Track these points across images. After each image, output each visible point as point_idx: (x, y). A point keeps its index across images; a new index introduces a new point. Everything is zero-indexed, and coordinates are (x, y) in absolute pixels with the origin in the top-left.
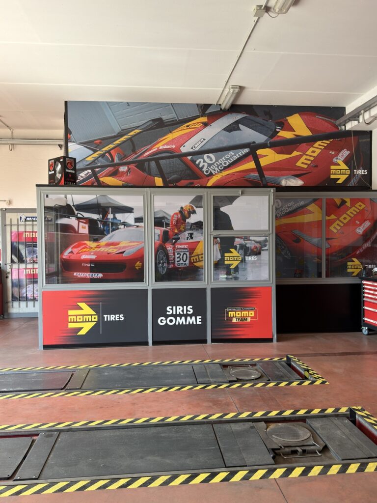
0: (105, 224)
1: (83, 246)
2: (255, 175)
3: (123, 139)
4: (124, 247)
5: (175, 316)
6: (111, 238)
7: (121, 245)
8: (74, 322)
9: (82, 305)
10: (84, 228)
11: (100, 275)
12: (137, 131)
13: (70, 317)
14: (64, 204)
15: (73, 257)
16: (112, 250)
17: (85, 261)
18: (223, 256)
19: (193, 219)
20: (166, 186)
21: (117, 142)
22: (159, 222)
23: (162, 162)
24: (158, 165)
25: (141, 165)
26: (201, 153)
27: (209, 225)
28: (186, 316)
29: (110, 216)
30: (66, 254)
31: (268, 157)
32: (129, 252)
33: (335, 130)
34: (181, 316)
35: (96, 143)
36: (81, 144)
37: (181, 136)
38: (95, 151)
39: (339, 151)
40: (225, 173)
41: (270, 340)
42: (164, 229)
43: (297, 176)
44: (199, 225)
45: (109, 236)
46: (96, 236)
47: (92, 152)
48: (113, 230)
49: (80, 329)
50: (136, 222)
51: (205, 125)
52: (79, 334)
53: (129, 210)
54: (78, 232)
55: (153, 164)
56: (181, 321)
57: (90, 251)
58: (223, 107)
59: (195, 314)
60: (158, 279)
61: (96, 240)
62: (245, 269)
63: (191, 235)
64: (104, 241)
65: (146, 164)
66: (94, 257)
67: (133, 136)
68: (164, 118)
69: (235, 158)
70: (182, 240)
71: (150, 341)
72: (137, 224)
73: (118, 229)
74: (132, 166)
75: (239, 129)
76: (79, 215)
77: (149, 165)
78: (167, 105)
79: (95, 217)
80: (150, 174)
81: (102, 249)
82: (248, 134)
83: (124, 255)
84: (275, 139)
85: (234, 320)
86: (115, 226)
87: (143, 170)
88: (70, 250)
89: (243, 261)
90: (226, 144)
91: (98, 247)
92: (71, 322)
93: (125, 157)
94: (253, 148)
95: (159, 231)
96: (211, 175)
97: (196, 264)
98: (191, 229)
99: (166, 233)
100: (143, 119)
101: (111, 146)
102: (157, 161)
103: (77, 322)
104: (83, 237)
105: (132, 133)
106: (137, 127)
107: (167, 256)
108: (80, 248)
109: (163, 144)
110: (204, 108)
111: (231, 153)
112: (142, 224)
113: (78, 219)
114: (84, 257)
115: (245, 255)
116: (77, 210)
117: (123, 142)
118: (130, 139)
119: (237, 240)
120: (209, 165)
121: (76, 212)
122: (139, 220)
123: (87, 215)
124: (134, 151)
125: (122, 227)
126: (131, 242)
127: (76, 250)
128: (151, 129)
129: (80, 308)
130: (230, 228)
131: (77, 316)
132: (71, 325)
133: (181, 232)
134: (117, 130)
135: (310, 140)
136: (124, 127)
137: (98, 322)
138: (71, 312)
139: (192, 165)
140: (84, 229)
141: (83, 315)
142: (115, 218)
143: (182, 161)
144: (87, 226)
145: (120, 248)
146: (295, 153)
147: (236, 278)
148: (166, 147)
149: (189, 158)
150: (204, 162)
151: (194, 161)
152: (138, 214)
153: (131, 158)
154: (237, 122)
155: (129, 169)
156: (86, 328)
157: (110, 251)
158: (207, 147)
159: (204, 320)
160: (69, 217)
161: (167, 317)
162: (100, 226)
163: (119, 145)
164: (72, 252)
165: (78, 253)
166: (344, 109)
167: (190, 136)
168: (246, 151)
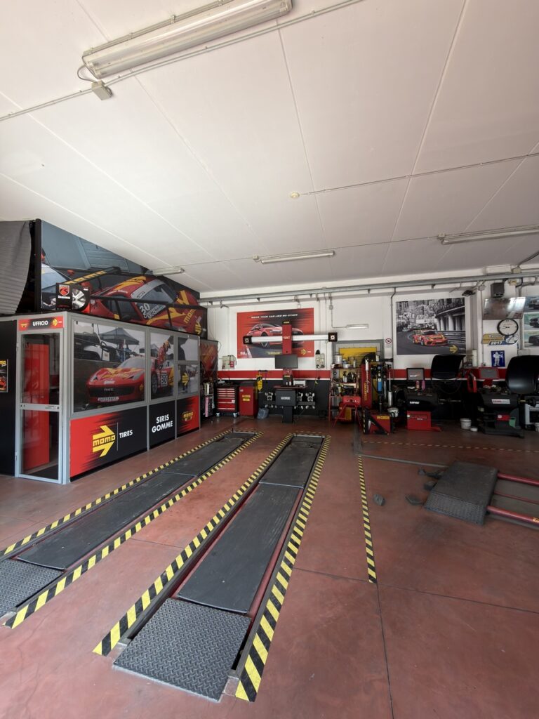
0: (121, 353)
1: (105, 373)
2: (168, 323)
3: (92, 275)
4: (133, 373)
5: (160, 424)
6: (125, 364)
7: (132, 371)
8: (97, 445)
9: (105, 428)
10: (106, 355)
11: (117, 398)
12: (103, 272)
13: (94, 442)
14: (91, 332)
15: (98, 383)
16: (126, 375)
17: (108, 386)
18: (182, 378)
19: (170, 352)
20: (121, 320)
21: (87, 277)
22: (153, 353)
23: (119, 302)
24: (117, 304)
25: (105, 301)
26: (142, 301)
27: (176, 357)
28: (165, 422)
29: (125, 346)
30: (92, 381)
31: (174, 314)
32: (136, 377)
33: (196, 304)
34: (163, 423)
35: (69, 273)
36: (55, 269)
37: (131, 286)
38: (68, 280)
39: (198, 316)
40: (155, 319)
41: (198, 428)
42: (155, 358)
43: (184, 328)
44: (171, 356)
45: (124, 363)
46: (115, 364)
47: (65, 280)
48: (127, 358)
49: (102, 451)
50: (140, 352)
51: (145, 282)
52: (102, 455)
53: (137, 343)
54: (101, 360)
55: (113, 302)
56: (163, 426)
57: (110, 377)
58: (154, 274)
59: (169, 420)
60: (153, 396)
61: (115, 367)
62: (190, 385)
63: (168, 363)
64: (120, 368)
65: (109, 302)
66: (112, 382)
67: (100, 276)
68: (122, 268)
69: (160, 310)
70: (165, 367)
71: (148, 447)
72: (141, 354)
73: (130, 357)
74: (99, 301)
75: (161, 291)
76: (103, 344)
77: (111, 303)
78: (123, 259)
79: (114, 346)
80: (111, 310)
81: (119, 375)
82: (165, 296)
83: (133, 379)
84: (176, 303)
85: (186, 420)
86: (128, 354)
87: (107, 306)
88: (95, 376)
89: (189, 381)
90: (155, 299)
91: (116, 373)
92: (95, 446)
93: (93, 292)
94: (168, 305)
95: (153, 360)
96: (147, 319)
97: (171, 384)
98: (168, 359)
99: (156, 361)
100: (108, 264)
101: (82, 279)
102: (116, 300)
103: (100, 445)
104: (106, 365)
105: (99, 273)
106: (103, 269)
107: (157, 379)
108: (102, 375)
109: (121, 288)
110: (145, 270)
111: (158, 306)
112: (143, 354)
113: (103, 347)
114: (106, 382)
115: (190, 377)
116: (102, 339)
117: (92, 279)
118: (98, 278)
119: (187, 367)
120: (147, 312)
121: (101, 341)
122: (142, 351)
123: (109, 344)
124: (100, 288)
125: (132, 356)
126: (138, 368)
127: (99, 377)
128: (113, 274)
129: (103, 431)
130: (185, 359)
131: (99, 439)
132: (95, 450)
133: (163, 362)
134: (88, 266)
135: (189, 307)
136: (94, 266)
137: (115, 441)
138: (95, 437)
139: (137, 309)
140: (106, 357)
141: (104, 438)
142: (128, 348)
143: (132, 305)
144: (108, 354)
145: (130, 374)
146: (184, 314)
147: (187, 392)
148: (122, 291)
149: (136, 303)
150: (145, 308)
151: (138, 307)
152: (142, 345)
153: (98, 294)
154: (160, 286)
155: (96, 303)
156: (107, 447)
157: (125, 376)
158: (146, 298)
159: (174, 424)
160: (95, 345)
161: (156, 425)
162: (118, 354)
163: (88, 280)
164: (96, 378)
165: (102, 379)
166: (199, 294)
167: (136, 287)
168: (164, 306)
